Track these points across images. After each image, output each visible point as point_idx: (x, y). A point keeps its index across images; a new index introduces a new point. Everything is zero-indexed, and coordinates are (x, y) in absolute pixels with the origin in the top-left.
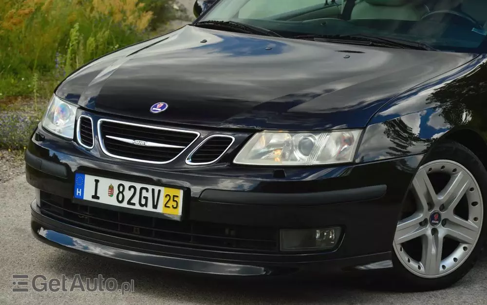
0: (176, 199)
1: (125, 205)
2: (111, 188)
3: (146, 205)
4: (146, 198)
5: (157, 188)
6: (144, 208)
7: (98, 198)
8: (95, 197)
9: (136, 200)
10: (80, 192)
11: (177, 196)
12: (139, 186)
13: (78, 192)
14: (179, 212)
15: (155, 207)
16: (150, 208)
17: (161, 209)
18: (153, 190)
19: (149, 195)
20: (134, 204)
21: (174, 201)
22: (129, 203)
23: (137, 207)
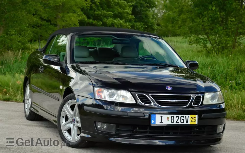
0: (195, 118)
1: (175, 123)
2: (168, 118)
3: (183, 122)
4: (183, 120)
5: (187, 116)
6: (183, 124)
7: (163, 122)
8: (161, 122)
9: (179, 121)
10: (154, 122)
11: (195, 117)
12: (180, 116)
13: (153, 122)
14: (196, 123)
15: (187, 122)
16: (185, 123)
17: (189, 123)
18: (186, 116)
19: (184, 118)
20: (178, 123)
21: (194, 119)
22: (176, 122)
23: (180, 123)
